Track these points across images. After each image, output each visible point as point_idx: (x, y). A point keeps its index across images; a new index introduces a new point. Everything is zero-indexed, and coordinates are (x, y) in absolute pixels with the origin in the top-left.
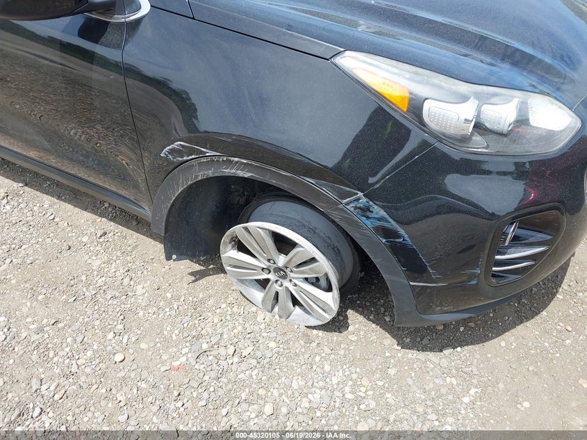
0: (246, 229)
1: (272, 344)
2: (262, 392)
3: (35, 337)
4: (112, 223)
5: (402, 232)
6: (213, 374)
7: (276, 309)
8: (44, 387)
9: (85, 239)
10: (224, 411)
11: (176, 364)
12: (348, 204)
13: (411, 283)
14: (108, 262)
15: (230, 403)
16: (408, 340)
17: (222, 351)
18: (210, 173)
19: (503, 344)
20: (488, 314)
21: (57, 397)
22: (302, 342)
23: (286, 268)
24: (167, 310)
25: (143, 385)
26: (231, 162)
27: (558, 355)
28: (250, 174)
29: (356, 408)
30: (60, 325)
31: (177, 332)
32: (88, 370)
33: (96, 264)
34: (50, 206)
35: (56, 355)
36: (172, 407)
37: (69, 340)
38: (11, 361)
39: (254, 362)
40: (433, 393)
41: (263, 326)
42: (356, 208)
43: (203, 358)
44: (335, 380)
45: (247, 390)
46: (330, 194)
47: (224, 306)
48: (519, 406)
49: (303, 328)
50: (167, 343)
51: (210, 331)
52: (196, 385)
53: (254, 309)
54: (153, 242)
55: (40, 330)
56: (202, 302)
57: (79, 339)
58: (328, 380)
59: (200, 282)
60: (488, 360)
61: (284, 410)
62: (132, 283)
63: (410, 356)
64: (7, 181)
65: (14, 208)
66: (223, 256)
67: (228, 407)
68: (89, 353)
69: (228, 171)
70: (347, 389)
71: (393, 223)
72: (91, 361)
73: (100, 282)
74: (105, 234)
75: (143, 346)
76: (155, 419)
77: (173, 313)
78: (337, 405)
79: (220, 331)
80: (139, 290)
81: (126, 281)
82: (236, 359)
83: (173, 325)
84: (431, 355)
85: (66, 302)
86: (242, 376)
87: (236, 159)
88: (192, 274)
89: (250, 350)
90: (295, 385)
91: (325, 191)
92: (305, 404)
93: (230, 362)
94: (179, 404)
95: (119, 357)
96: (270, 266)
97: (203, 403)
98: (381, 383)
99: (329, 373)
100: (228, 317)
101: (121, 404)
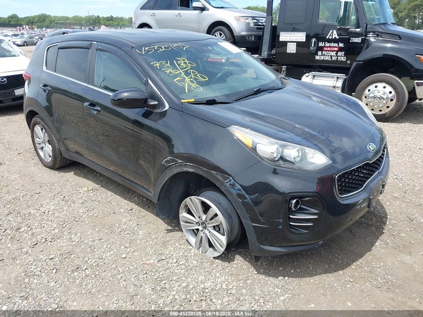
0: (191, 199)
1: (195, 262)
2: (184, 278)
3: (90, 243)
4: (136, 206)
5: (247, 196)
6: (163, 269)
7: (201, 249)
8: (90, 261)
9: (122, 210)
10: (164, 282)
11: (148, 262)
12: (227, 183)
13: (253, 224)
14: (130, 221)
15: (168, 280)
16: (262, 271)
17: (171, 261)
18: (179, 170)
19: (312, 281)
20: (309, 268)
21: (94, 265)
22: (209, 264)
23: (206, 221)
24: (151, 242)
25: (132, 267)
26: (186, 165)
27: (340, 290)
28: (193, 170)
29: (226, 292)
30: (102, 241)
31: (152, 251)
32: (110, 258)
33: (125, 220)
34: (110, 196)
35: (98, 250)
36: (142, 277)
37: (105, 246)
38: (78, 250)
39: (184, 267)
40: (266, 293)
41: (193, 255)
42: (230, 184)
43: (160, 262)
44: (219, 280)
45: (177, 277)
46: (221, 179)
47: (177, 244)
48: (308, 305)
49: (212, 258)
50: (147, 254)
51: (168, 253)
52: (154, 271)
53: (191, 247)
54: (153, 215)
55: (94, 241)
56: (168, 241)
57: (109, 247)
58: (216, 279)
59: (169, 234)
60: (301, 285)
61: (191, 286)
62: (138, 229)
63: (261, 277)
64: (94, 184)
65: (94, 194)
66: (180, 215)
67: (166, 282)
68: (112, 253)
69: (186, 169)
70: (224, 285)
71: (244, 192)
72: (112, 255)
73: (124, 227)
74: (132, 209)
75: (136, 254)
76: (133, 280)
77: (153, 244)
78: (217, 289)
79: (172, 253)
80: (141, 232)
81: (136, 229)
82: (176, 264)
83: (152, 248)
84: (271, 279)
85: (107, 233)
86: (177, 271)
87: (189, 164)
88: (166, 230)
89: (183, 262)
90: (200, 279)
91: (219, 177)
92: (202, 286)
93: (173, 265)
94: (145, 276)
95: (124, 256)
96: (199, 221)
97: (156, 277)
98: (241, 285)
99: (217, 277)
100: (178, 249)
101: (120, 272)
